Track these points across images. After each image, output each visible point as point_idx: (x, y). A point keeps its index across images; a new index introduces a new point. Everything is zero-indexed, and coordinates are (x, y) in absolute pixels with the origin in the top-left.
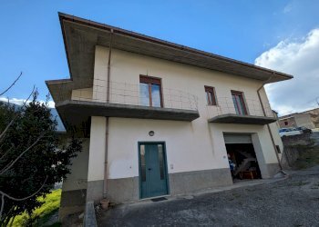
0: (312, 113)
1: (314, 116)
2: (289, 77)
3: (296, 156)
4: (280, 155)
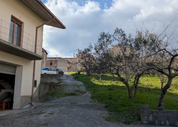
0: (69, 60)
1: (69, 63)
2: (63, 27)
3: (47, 91)
4: (35, 89)
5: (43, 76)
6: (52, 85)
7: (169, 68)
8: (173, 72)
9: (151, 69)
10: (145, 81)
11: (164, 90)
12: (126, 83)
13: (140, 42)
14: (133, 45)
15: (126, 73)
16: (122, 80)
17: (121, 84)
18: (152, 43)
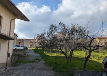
0: (31, 40)
1: (31, 42)
2: (28, 20)
3: (16, 60)
4: (9, 58)
5: (14, 50)
6: (20, 56)
7: (90, 46)
8: (92, 48)
9: (80, 46)
10: (76, 53)
11: (87, 59)
12: (65, 55)
13: (74, 30)
14: (70, 32)
15: (65, 48)
16: (63, 53)
17: (63, 55)
18: (80, 31)
